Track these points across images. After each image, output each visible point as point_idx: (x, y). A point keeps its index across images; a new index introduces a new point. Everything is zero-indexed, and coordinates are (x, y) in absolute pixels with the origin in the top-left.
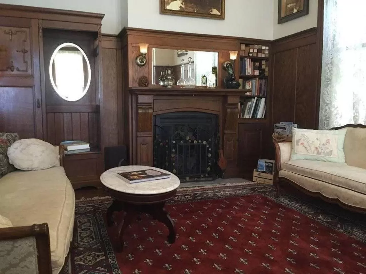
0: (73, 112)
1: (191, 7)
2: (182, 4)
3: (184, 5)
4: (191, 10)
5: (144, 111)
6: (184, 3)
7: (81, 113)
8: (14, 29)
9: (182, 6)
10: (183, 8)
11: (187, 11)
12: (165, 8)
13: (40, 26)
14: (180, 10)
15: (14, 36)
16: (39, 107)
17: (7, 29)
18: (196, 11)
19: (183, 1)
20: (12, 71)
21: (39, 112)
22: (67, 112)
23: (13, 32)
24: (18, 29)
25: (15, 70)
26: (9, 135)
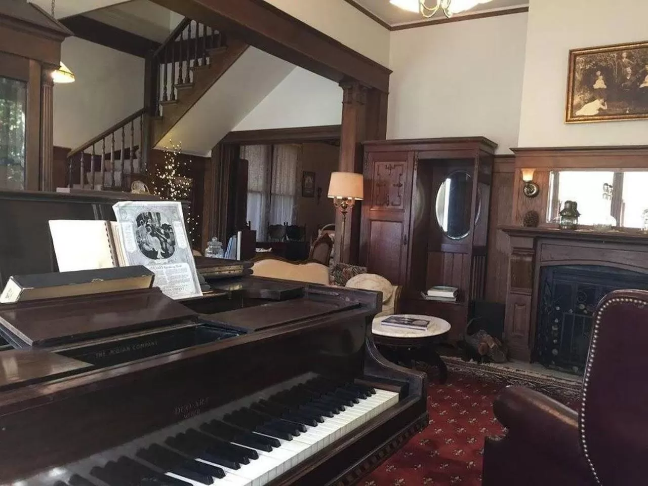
0: (456, 253)
1: (619, 107)
2: (603, 104)
3: (606, 106)
4: (619, 110)
5: (519, 258)
6: (606, 103)
7: (464, 255)
8: (393, 164)
9: (602, 107)
10: (605, 110)
11: (610, 113)
12: (574, 115)
13: (416, 157)
14: (599, 113)
15: (393, 171)
16: (405, 244)
17: (387, 164)
18: (628, 112)
19: (605, 101)
20: (388, 205)
21: (405, 248)
22: (448, 252)
23: (393, 166)
24: (396, 163)
25: (390, 204)
26: (356, 268)
